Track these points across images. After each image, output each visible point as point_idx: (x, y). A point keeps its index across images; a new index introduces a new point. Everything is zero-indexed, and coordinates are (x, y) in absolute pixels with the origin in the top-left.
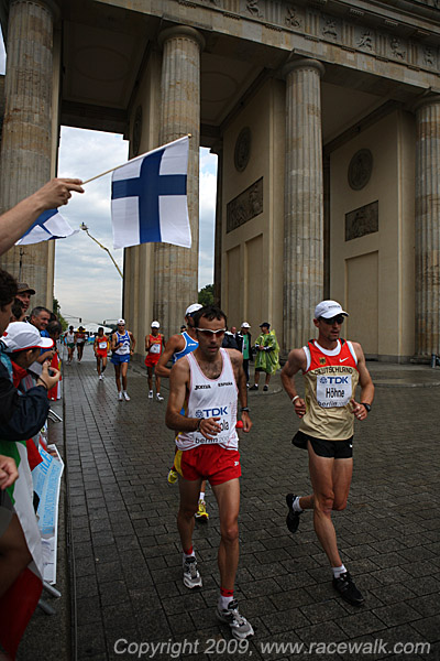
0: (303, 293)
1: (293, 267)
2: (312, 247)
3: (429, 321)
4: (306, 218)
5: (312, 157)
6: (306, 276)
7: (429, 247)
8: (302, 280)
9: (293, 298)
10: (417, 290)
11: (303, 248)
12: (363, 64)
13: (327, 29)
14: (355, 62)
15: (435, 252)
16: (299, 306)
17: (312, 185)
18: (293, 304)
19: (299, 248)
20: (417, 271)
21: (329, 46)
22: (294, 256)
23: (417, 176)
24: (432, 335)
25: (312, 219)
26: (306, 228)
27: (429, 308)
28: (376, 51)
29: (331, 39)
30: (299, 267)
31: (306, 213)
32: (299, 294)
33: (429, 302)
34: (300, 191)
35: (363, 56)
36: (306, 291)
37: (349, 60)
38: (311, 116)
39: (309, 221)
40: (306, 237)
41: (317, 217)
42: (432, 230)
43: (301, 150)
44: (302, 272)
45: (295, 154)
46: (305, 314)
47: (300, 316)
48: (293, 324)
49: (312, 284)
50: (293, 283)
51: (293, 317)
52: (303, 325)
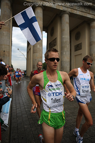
0: (65, 63)
1: (63, 57)
2: (67, 53)
3: (93, 69)
4: (66, 46)
5: (67, 33)
6: (66, 59)
8: (65, 60)
9: (63, 64)
11: (65, 53)
12: (78, 13)
16: (64, 66)
17: (67, 39)
18: (63, 65)
21: (71, 9)
22: (63, 55)
23: (90, 37)
26: (66, 48)
28: (81, 10)
30: (65, 57)
31: (66, 45)
32: (64, 63)
34: (64, 40)
35: (78, 11)
36: (66, 62)
37: (75, 12)
38: (67, 24)
39: (67, 47)
40: (66, 50)
41: (68, 46)
42: (93, 49)
43: (65, 32)
44: (65, 58)
45: (63, 33)
46: (66, 67)
47: (64, 68)
48: (63, 69)
49: (67, 61)
50: (63, 61)
51: (63, 68)
52: (65, 69)
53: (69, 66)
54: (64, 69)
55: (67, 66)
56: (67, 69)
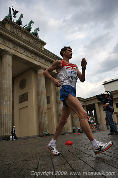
0: (6, 117)
1: (3, 108)
2: (9, 103)
3: (43, 124)
4: (7, 94)
5: (9, 78)
6: (7, 111)
7: (41, 104)
8: (5, 112)
9: (2, 118)
10: (39, 116)
11: (6, 103)
12: (23, 57)
13: (14, 47)
14: (21, 56)
15: (43, 105)
16: (4, 120)
17: (9, 85)
18: (2, 120)
19: (4, 103)
20: (38, 111)
21: (15, 51)
22: (3, 105)
23: (37, 86)
24: (44, 128)
25: (9, 95)
26: (7, 97)
27: (42, 121)
28: (27, 54)
29: (15, 49)
30: (5, 108)
31: (7, 93)
32: (4, 117)
33: (42, 119)
34: (5, 86)
35: (24, 55)
36: (7, 116)
37: (20, 55)
38: (9, 67)
39: (8, 95)
40: (7, 99)
41: (10, 94)
43: (6, 76)
44: (5, 110)
45: (4, 77)
46: (7, 123)
47: (4, 123)
48: (2, 126)
49: (9, 114)
50: (3, 114)
51: (2, 124)
52: (6, 126)
53: (11, 121)
54: (4, 125)
55: (9, 121)
56: (8, 126)
